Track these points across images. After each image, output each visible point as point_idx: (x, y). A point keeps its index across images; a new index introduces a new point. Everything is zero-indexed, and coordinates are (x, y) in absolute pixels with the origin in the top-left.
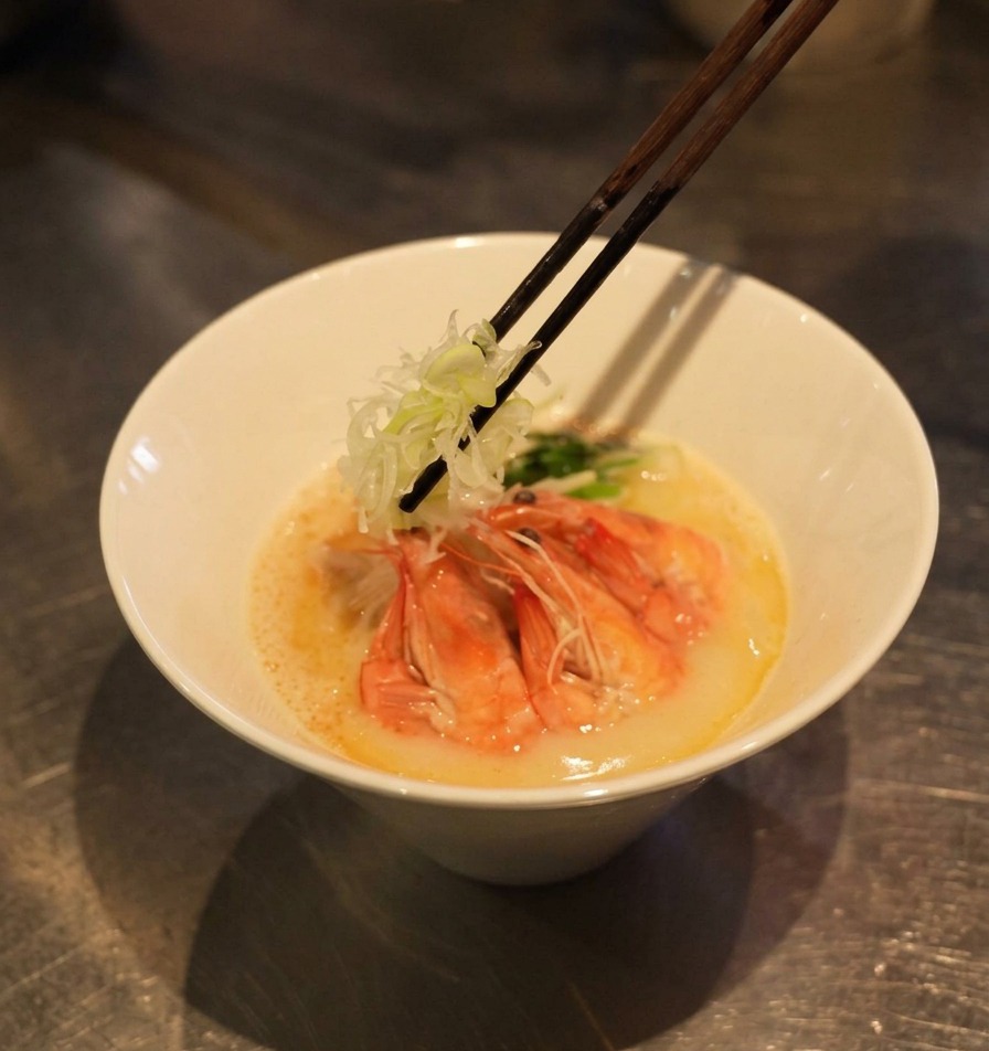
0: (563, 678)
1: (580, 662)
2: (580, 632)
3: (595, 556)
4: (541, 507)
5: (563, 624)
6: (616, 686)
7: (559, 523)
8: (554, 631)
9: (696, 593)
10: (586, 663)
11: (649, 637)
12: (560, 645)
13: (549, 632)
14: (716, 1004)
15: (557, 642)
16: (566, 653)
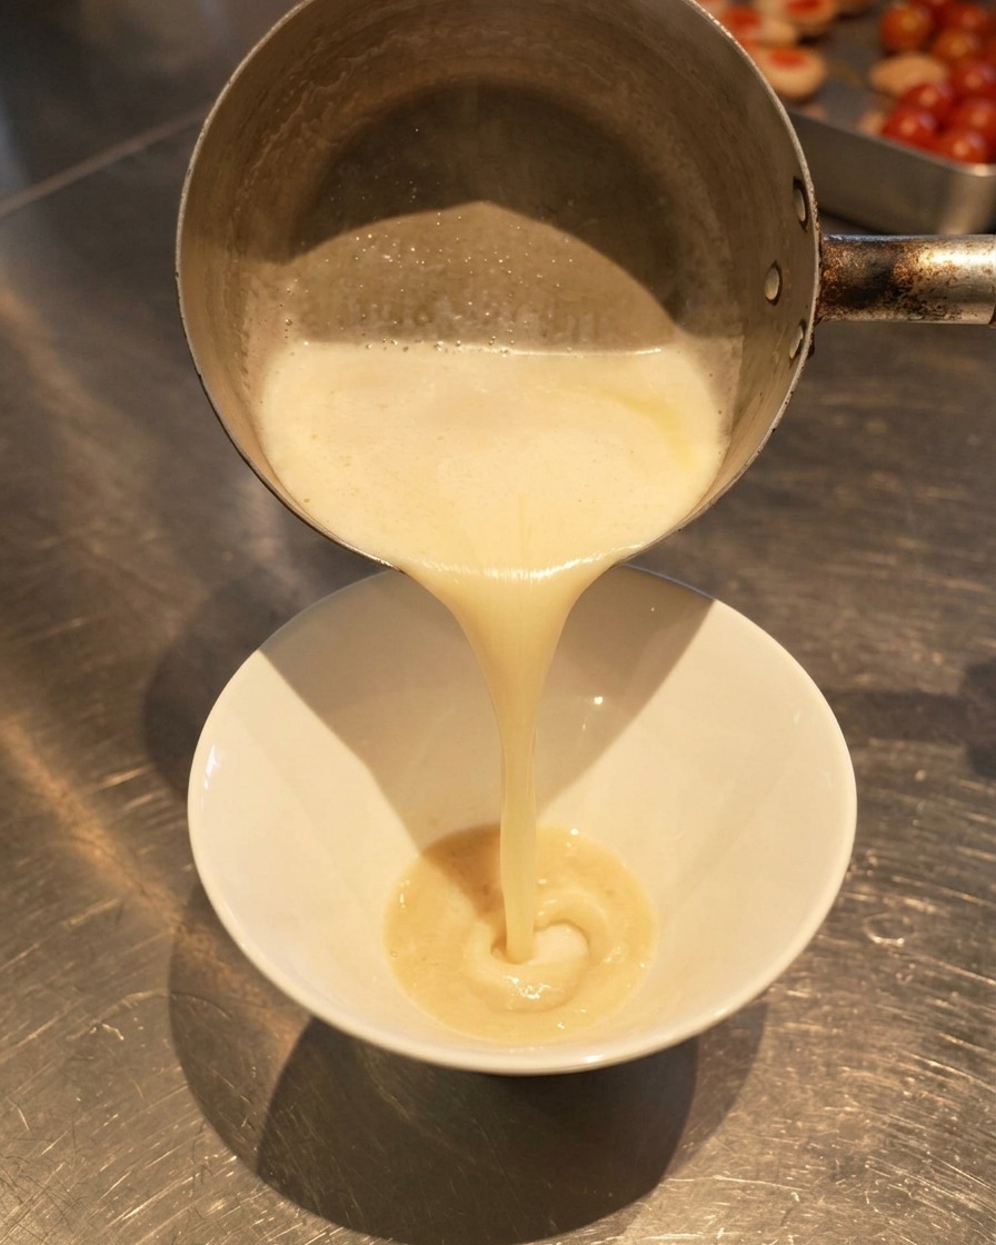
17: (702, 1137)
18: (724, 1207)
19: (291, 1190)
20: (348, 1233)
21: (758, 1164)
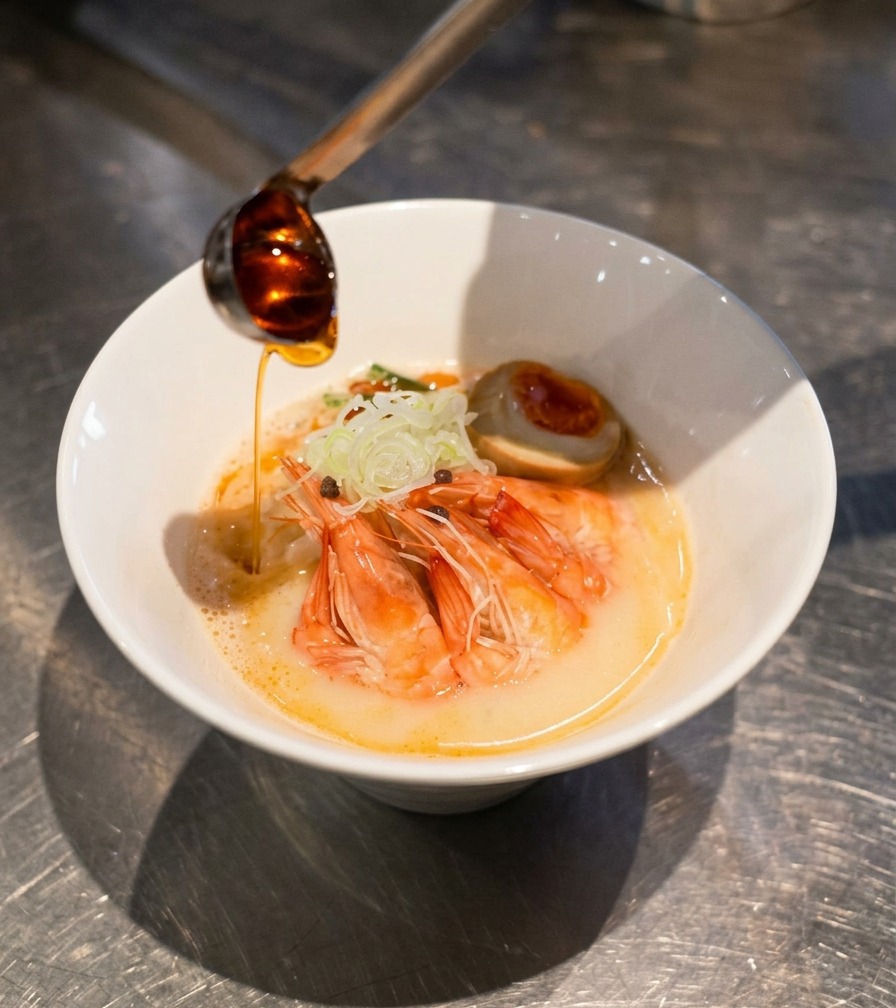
0: (480, 642)
1: (494, 626)
2: (493, 598)
3: (506, 526)
4: (456, 486)
5: (476, 593)
6: (528, 645)
7: (472, 499)
8: (469, 598)
9: (603, 556)
10: (500, 626)
11: (556, 597)
12: (476, 612)
13: (465, 600)
14: (608, 939)
15: (474, 609)
16: (481, 620)
17: (645, 894)
18: (667, 973)
19: (168, 937)
20: (233, 986)
21: (710, 926)
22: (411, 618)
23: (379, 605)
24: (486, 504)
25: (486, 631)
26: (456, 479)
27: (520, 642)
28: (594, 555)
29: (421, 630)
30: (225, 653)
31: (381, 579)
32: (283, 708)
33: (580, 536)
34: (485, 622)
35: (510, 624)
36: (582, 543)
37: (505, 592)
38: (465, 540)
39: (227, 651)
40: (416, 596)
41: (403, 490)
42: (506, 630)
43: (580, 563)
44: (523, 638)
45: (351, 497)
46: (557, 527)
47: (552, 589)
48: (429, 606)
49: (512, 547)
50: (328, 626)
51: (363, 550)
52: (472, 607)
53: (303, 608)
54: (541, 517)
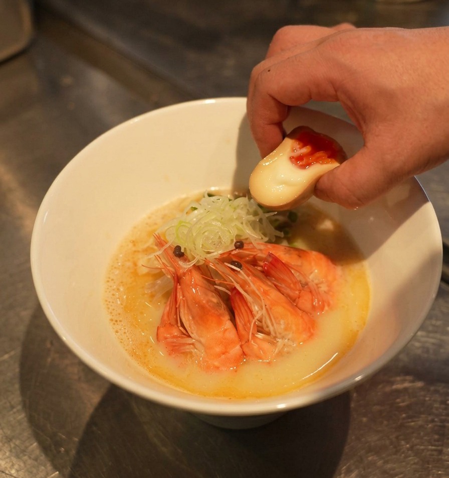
0: (257, 335)
1: (265, 326)
2: (264, 312)
3: (273, 272)
4: (246, 249)
5: (255, 308)
6: (283, 338)
7: (254, 257)
8: (251, 312)
9: (324, 288)
10: (267, 327)
11: (299, 310)
12: (256, 318)
13: (249, 314)
16: (258, 323)
22: (220, 323)
23: (202, 315)
24: (262, 259)
25: (260, 329)
26: (245, 247)
27: (278, 335)
28: (318, 288)
29: (226, 330)
30: (121, 342)
31: (204, 302)
32: (151, 371)
33: (311, 277)
34: (260, 324)
35: (273, 325)
36: (313, 281)
37: (271, 309)
38: (249, 279)
39: (123, 341)
40: (223, 310)
41: (217, 253)
42: (271, 328)
43: (311, 292)
44: (280, 334)
45: (190, 257)
46: (299, 272)
47: (296, 306)
48: (230, 317)
49: (275, 283)
50: (176, 326)
51: (196, 286)
52: (253, 316)
53: (163, 316)
54: (290, 267)
